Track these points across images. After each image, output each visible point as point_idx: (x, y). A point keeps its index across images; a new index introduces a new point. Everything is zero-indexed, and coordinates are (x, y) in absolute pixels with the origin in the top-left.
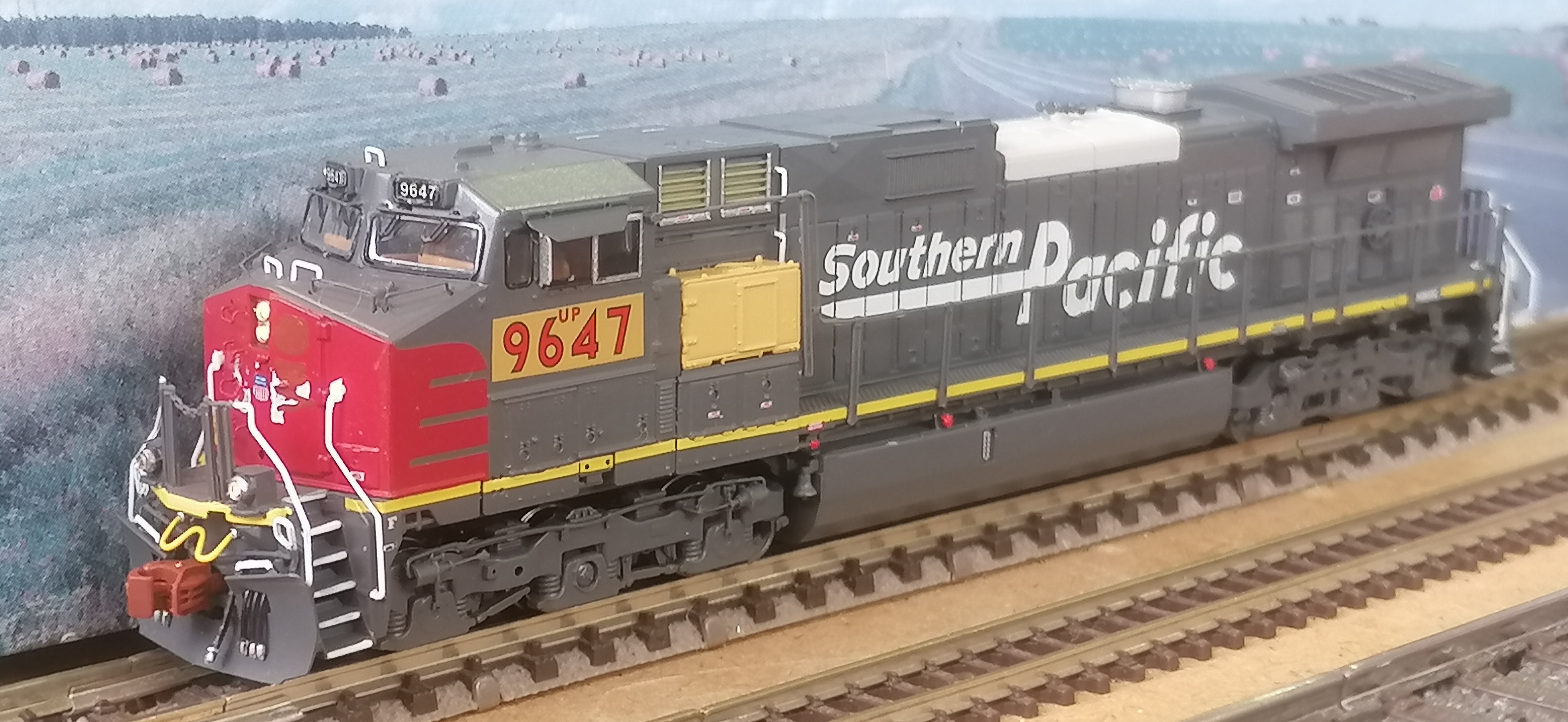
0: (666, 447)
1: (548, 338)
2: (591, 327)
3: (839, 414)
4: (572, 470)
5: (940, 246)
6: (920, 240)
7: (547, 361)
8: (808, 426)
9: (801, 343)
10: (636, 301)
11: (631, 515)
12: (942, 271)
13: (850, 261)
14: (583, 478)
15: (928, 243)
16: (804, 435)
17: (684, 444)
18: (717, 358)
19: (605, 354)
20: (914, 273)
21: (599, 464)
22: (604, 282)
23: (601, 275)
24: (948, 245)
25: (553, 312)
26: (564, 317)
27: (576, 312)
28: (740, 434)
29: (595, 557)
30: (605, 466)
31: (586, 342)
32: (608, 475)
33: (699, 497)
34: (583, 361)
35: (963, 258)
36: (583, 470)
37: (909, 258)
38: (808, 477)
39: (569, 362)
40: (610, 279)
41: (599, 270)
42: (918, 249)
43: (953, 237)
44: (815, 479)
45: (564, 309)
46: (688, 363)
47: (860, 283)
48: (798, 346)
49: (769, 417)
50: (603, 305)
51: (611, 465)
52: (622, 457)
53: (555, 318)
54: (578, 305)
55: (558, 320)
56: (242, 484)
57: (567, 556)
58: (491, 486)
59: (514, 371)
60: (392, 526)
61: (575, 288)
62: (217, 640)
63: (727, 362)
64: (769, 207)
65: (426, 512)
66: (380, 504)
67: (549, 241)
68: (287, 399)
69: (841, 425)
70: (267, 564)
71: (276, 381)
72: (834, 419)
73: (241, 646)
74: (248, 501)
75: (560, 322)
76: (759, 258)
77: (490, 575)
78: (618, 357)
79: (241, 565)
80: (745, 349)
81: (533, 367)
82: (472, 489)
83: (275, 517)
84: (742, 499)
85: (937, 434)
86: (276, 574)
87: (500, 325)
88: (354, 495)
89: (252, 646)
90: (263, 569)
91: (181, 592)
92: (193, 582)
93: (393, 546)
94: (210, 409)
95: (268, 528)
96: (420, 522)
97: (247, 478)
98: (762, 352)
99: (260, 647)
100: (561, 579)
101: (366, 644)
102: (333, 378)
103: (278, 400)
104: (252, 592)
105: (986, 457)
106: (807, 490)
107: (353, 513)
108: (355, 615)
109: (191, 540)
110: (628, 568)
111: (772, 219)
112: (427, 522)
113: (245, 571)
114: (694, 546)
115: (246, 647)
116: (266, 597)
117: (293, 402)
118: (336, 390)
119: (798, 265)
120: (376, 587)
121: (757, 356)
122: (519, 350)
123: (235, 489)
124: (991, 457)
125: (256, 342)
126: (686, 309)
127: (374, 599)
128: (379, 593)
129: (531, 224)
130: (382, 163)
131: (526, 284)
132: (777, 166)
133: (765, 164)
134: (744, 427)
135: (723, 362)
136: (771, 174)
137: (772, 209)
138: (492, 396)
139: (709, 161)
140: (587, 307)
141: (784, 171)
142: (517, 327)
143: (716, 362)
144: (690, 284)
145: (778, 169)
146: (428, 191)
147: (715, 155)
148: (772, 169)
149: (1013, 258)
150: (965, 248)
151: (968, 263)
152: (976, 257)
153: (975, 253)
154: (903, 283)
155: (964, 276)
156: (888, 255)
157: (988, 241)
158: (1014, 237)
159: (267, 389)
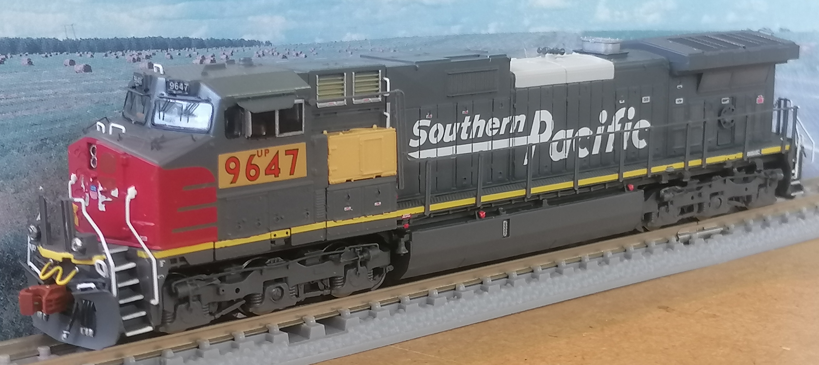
0: (320, 225)
1: (251, 166)
2: (276, 160)
3: (418, 210)
4: (267, 236)
5: (479, 122)
6: (467, 118)
7: (250, 178)
8: (402, 216)
9: (397, 171)
10: (302, 147)
11: (303, 263)
12: (480, 135)
13: (428, 129)
14: (273, 242)
15: (472, 120)
16: (400, 221)
17: (331, 224)
18: (349, 178)
19: (284, 175)
20: (464, 136)
21: (281, 234)
22: (282, 136)
23: (281, 132)
24: (483, 121)
25: (254, 152)
26: (260, 154)
27: (267, 152)
28: (363, 219)
29: (282, 285)
30: (286, 235)
31: (273, 168)
32: (288, 240)
33: (342, 253)
34: (271, 178)
35: (492, 129)
36: (273, 237)
37: (461, 128)
38: (402, 243)
39: (263, 179)
40: (286, 134)
41: (280, 129)
42: (466, 124)
43: (486, 117)
44: (407, 245)
45: (260, 150)
46: (332, 180)
47: (433, 141)
48: (396, 173)
49: (379, 210)
50: (282, 149)
51: (289, 235)
52: (297, 230)
53: (254, 155)
54: (268, 148)
55: (256, 156)
56: (78, 242)
57: (266, 284)
58: (219, 244)
59: (232, 183)
60: (162, 265)
61: (266, 139)
62: (68, 327)
63: (355, 181)
64: (380, 99)
65: (182, 258)
66: (155, 253)
67: (249, 113)
68: (107, 198)
69: (421, 216)
70: (92, 285)
71: (100, 188)
72: (417, 212)
73: (82, 329)
74: (83, 252)
75: (257, 157)
76: (375, 126)
77: (221, 292)
78: (292, 177)
79: (80, 286)
80: (365, 174)
81: (242, 181)
82: (208, 246)
83: (97, 260)
84: (365, 255)
85: (477, 222)
86: (97, 291)
87: (222, 158)
88: (142, 249)
89: (87, 330)
90: (91, 288)
91: (48, 301)
92: (56, 296)
93: (163, 276)
94: (62, 202)
95: (93, 266)
96: (179, 264)
97: (81, 239)
98: (375, 176)
99: (91, 330)
100: (263, 296)
101: (149, 329)
102: (130, 186)
103: (102, 198)
104: (86, 301)
105: (505, 234)
106: (403, 250)
107: (142, 259)
108: (143, 313)
109: (56, 274)
110: (301, 291)
111: (382, 106)
112: (183, 263)
113: (82, 290)
114: (339, 280)
115: (84, 331)
116: (93, 303)
117: (109, 199)
118: (132, 192)
119: (395, 129)
120: (153, 298)
121: (372, 178)
122: (235, 172)
123: (76, 245)
124: (508, 235)
125: (91, 167)
126: (330, 152)
127: (153, 305)
128: (155, 301)
129: (239, 104)
130: (162, 72)
131: (238, 136)
132: (384, 77)
133: (379, 76)
134: (365, 216)
135: (352, 181)
136: (381, 81)
137: (382, 100)
138: (219, 196)
139: (345, 74)
140: (273, 149)
141: (388, 80)
142: (232, 159)
143: (349, 181)
144: (332, 139)
145: (385, 79)
146: (184, 86)
147: (350, 70)
148: (382, 79)
149: (521, 129)
150: (493, 123)
151: (495, 132)
152: (499, 129)
153: (499, 126)
154: (458, 142)
155: (493, 138)
156: (449, 126)
157: (506, 120)
158: (521, 118)
159: (96, 193)
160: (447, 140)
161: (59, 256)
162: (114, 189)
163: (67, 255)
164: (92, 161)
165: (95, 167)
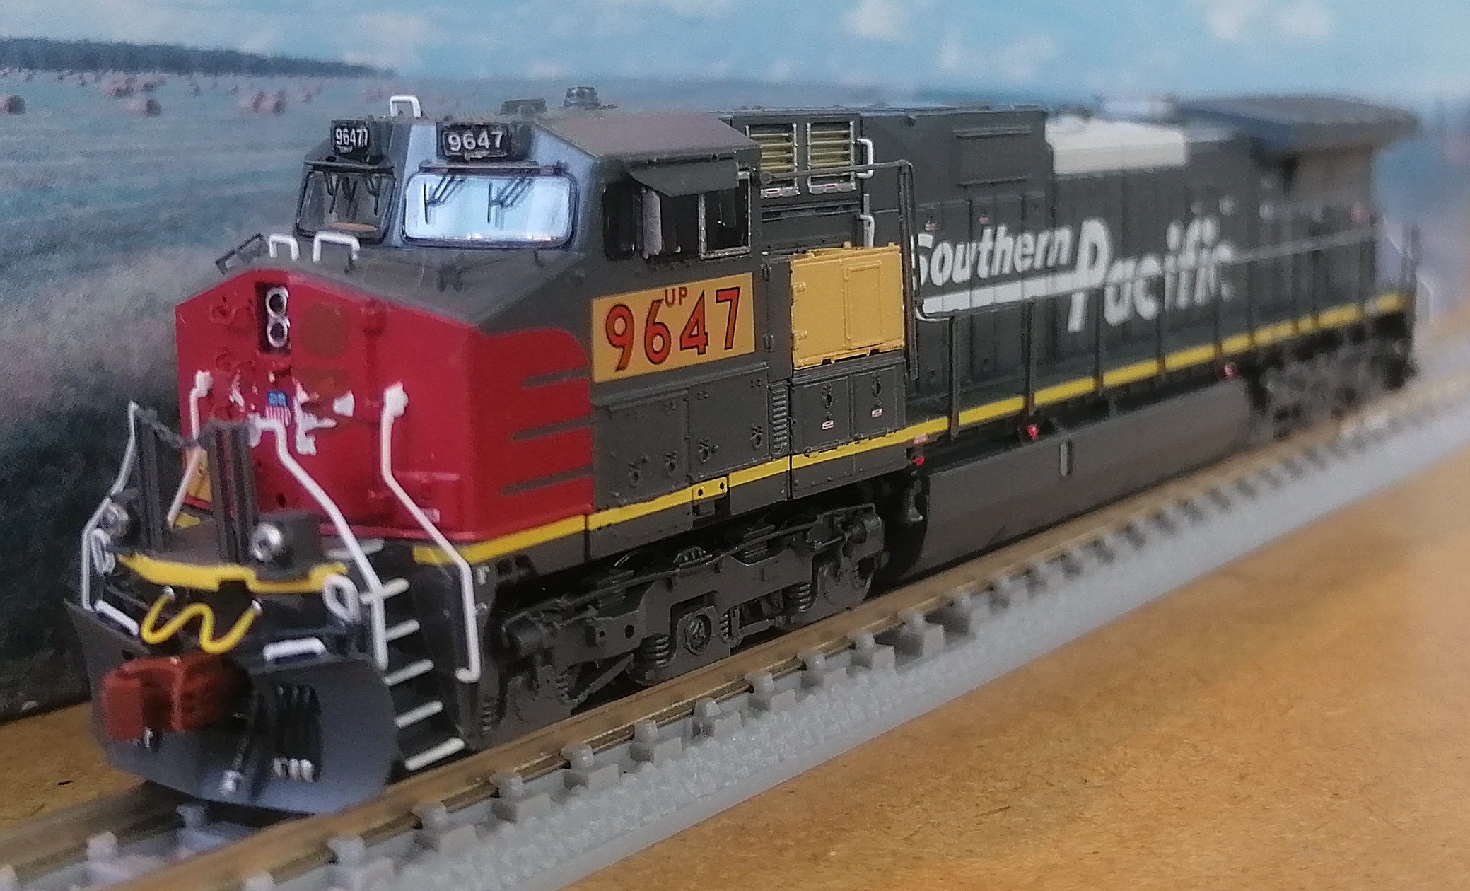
0: (778, 466)
1: (656, 328)
2: (698, 316)
3: (939, 425)
4: (686, 496)
5: (1005, 242)
6: (988, 232)
7: (656, 357)
8: (913, 440)
9: (906, 339)
10: (744, 281)
11: (739, 556)
12: (1007, 270)
13: (929, 253)
14: (695, 507)
15: (994, 236)
16: (910, 449)
17: (800, 461)
18: (827, 356)
19: (715, 351)
20: (983, 272)
21: (712, 489)
22: (712, 256)
23: (710, 248)
24: (1010, 240)
25: (658, 293)
26: (670, 300)
27: (683, 293)
28: (853, 449)
29: (705, 610)
30: (720, 491)
31: (695, 332)
32: (721, 502)
33: (808, 529)
34: (691, 357)
35: (1024, 256)
36: (697, 497)
37: (978, 253)
38: (912, 499)
39: (680, 358)
40: (719, 253)
41: (707, 239)
42: (986, 244)
43: (1015, 232)
44: (922, 506)
45: (669, 288)
46: (800, 361)
47: (938, 280)
48: (903, 344)
49: (878, 429)
50: (711, 286)
51: (726, 490)
52: (739, 478)
53: (660, 301)
54: (686, 285)
55: (664, 303)
56: (274, 536)
57: (679, 610)
58: (598, 520)
59: (618, 369)
60: (482, 580)
61: (682, 262)
62: (238, 761)
63: (836, 361)
64: (853, 185)
65: (521, 559)
66: (466, 550)
67: (656, 199)
68: (320, 418)
69: (944, 437)
70: (315, 645)
71: (302, 396)
72: (937, 430)
73: (277, 765)
74: (284, 562)
75: (666, 307)
76: (847, 244)
77: (598, 639)
78: (730, 353)
79: (272, 651)
80: (855, 345)
81: (639, 364)
82: (574, 525)
83: (325, 579)
84: (856, 530)
85: (1024, 450)
86: (330, 658)
87: (601, 307)
88: (430, 542)
89: (294, 763)
90: (311, 654)
91: (186, 696)
92: (200, 682)
93: (486, 607)
94: (219, 434)
95: (317, 597)
96: (516, 574)
97: (280, 526)
98: (870, 349)
99: (306, 764)
100: (672, 640)
101: (455, 745)
102: (390, 382)
103: (306, 422)
104: (288, 690)
105: (1064, 471)
106: (914, 516)
107: (427, 567)
108: (436, 707)
109: (194, 625)
110: (736, 621)
111: (856, 199)
112: (523, 572)
113: (278, 660)
114: (804, 591)
115: (286, 768)
116: (313, 692)
117: (328, 423)
118: (395, 399)
119: (899, 247)
120: (466, 664)
121: (864, 355)
122: (621, 342)
123: (264, 543)
124: (1069, 473)
125: (266, 347)
126: (796, 295)
127: (462, 683)
128: (470, 673)
129: (636, 175)
130: (417, 113)
131: (628, 254)
132: (861, 137)
133: (849, 134)
134: (857, 440)
135: (833, 362)
136: (855, 145)
137: (856, 187)
138: (595, 401)
139: (795, 126)
140: (694, 288)
141: (869, 143)
142: (621, 311)
143: (826, 362)
144: (797, 264)
145: (862, 140)
146: (492, 138)
147: (801, 118)
148: (856, 141)
149: (1064, 259)
150: (1025, 246)
151: (1028, 262)
152: (1033, 256)
153: (1032, 252)
154: (974, 282)
155: (1024, 276)
156: (960, 247)
157: (1044, 238)
158: (1064, 235)
159: (287, 410)
160: (958, 279)
161: (208, 576)
162: (342, 394)
163: (233, 572)
164: (269, 329)
165: (282, 344)
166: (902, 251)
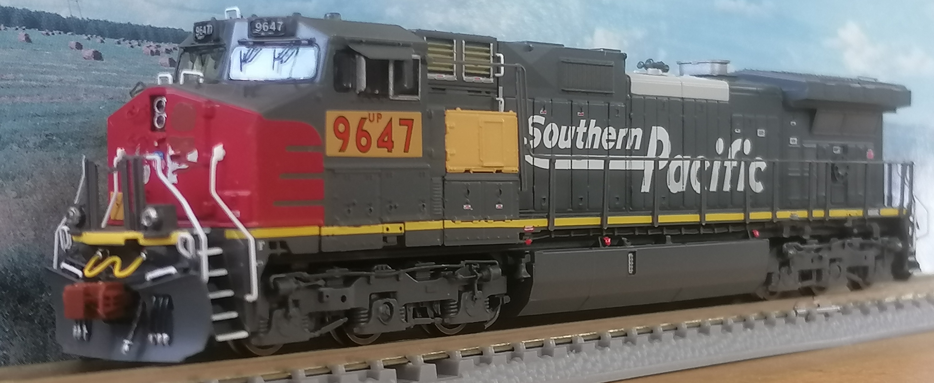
0: (436, 225)
1: (362, 132)
2: (388, 130)
3: (542, 223)
4: (378, 229)
5: (595, 130)
6: (583, 122)
7: (362, 148)
8: (524, 228)
9: (520, 168)
10: (417, 116)
11: (413, 275)
12: (596, 146)
13: (542, 128)
14: (385, 237)
15: (588, 125)
16: (522, 233)
17: (449, 224)
18: (468, 168)
19: (398, 151)
20: (580, 145)
21: (395, 229)
22: (397, 99)
23: (395, 93)
24: (599, 129)
25: (364, 114)
26: (371, 119)
27: (379, 117)
28: (483, 224)
29: (392, 301)
30: (399, 231)
31: (386, 139)
32: (401, 238)
34: (383, 153)
35: (608, 140)
36: (385, 231)
37: (576, 133)
38: (523, 265)
39: (375, 152)
40: (401, 97)
41: (394, 89)
42: (582, 129)
43: (603, 125)
44: (529, 268)
45: (371, 113)
46: (450, 167)
47: (548, 144)
48: (518, 171)
49: (499, 216)
50: (397, 115)
51: (403, 231)
52: (411, 226)
53: (365, 119)
54: (381, 112)
55: (367, 121)
56: (153, 214)
57: (373, 297)
58: (326, 231)
59: (340, 151)
60: (261, 248)
61: (378, 100)
62: (131, 334)
63: (474, 172)
64: (492, 80)
65: (283, 242)
66: (252, 231)
67: (363, 59)
68: (180, 163)
69: (545, 231)
70: (172, 270)
71: (171, 152)
72: (540, 226)
73: (151, 336)
74: (158, 227)
75: (369, 121)
77: (325, 299)
78: (406, 155)
79: (150, 275)
80: (485, 165)
81: (352, 150)
82: (312, 231)
83: (179, 236)
84: (485, 273)
85: (602, 251)
86: (179, 276)
87: (331, 116)
88: (235, 227)
89: (159, 336)
90: (169, 275)
92: (114, 293)
93: (263, 263)
94: (128, 161)
95: (171, 246)
96: (280, 250)
97: (157, 209)
98: (496, 169)
99: (165, 336)
100: (370, 313)
101: (242, 334)
102: (216, 143)
103: (173, 166)
104: (158, 296)
105: (631, 271)
106: (524, 273)
107: (232, 240)
108: (234, 315)
110: (410, 314)
111: (493, 88)
112: (283, 250)
113: (153, 280)
114: (453, 306)
115: (154, 338)
116: (170, 298)
117: (184, 166)
118: (218, 152)
119: (516, 114)
120: (250, 292)
121: (492, 172)
122: (343, 136)
123: (147, 218)
124: (634, 272)
125: (155, 129)
126: (448, 129)
127: (248, 302)
128: (252, 297)
129: (351, 46)
130: (238, 16)
131: (347, 90)
132: (498, 53)
133: (490, 50)
134: (486, 220)
135: (471, 172)
136: (493, 57)
137: (494, 81)
138: (326, 165)
139: (455, 41)
140: (386, 115)
141: (502, 56)
142: (342, 119)
143: (467, 171)
144: (450, 113)
145: (498, 55)
146: (277, 25)
147: (460, 37)
148: (494, 54)
149: (637, 147)
150: (609, 134)
151: (612, 144)
152: (616, 141)
153: (615, 139)
154: (573, 150)
155: (609, 152)
156: (564, 129)
157: (623, 132)
158: (638, 132)
160: (562, 146)
161: (119, 238)
162: (191, 151)
163: (132, 235)
164: (155, 118)
165: (162, 126)
166: (517, 116)
